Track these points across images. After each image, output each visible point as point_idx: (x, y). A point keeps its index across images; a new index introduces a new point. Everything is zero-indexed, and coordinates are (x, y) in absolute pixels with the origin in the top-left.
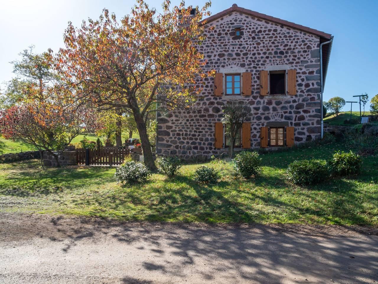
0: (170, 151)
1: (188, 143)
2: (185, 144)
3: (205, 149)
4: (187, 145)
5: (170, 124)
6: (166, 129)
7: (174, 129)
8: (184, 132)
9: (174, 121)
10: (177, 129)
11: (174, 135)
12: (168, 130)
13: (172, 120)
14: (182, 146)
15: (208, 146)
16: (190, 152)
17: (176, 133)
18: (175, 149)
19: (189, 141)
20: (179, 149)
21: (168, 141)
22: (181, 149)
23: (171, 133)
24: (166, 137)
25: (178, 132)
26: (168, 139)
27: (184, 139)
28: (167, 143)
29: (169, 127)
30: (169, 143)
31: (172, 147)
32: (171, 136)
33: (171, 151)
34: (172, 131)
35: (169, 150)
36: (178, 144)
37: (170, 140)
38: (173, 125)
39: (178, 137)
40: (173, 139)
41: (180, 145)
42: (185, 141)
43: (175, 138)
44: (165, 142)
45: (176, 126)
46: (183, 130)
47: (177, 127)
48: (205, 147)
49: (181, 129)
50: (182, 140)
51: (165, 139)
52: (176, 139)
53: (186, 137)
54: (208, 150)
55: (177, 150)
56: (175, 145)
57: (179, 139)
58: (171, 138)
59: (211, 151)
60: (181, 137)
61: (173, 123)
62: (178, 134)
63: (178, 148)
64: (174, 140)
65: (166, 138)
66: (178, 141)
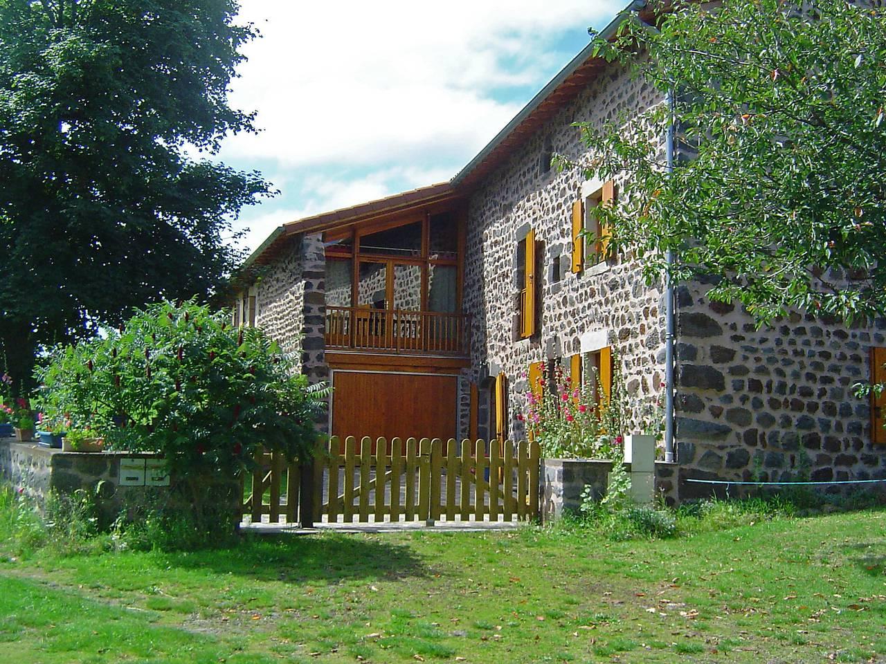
0: (724, 454)
1: (787, 421)
2: (776, 428)
3: (842, 447)
4: (782, 432)
5: (724, 341)
6: (709, 363)
7: (737, 361)
8: (776, 380)
9: (740, 332)
10: (751, 365)
11: (738, 387)
12: (717, 366)
13: (734, 327)
14: (768, 432)
15: (850, 437)
16: (793, 459)
17: (746, 378)
18: (744, 446)
19: (791, 414)
20: (759, 446)
21: (716, 413)
22: (764, 446)
23: (729, 380)
24: (711, 393)
25: (752, 376)
26: (717, 403)
27: (774, 404)
28: (716, 421)
29: (723, 355)
30: (722, 421)
31: (731, 439)
32: (729, 390)
33: (730, 455)
34: (733, 371)
35: (721, 448)
36: (754, 425)
37: (726, 407)
38: (736, 346)
39: (752, 395)
40: (736, 404)
41: (760, 430)
42: (777, 414)
43: (744, 399)
44: (705, 416)
45: (747, 349)
46: (771, 368)
47: (751, 356)
48: (841, 439)
49: (764, 362)
50: (766, 409)
51: (708, 405)
52: (748, 406)
53: (782, 399)
54: (851, 451)
55: (752, 450)
56: (741, 431)
57: (758, 404)
58: (729, 399)
59: (858, 456)
60: (764, 397)
61: (736, 338)
62: (756, 386)
63: (754, 444)
64: (738, 410)
65: (712, 398)
66: (755, 416)
